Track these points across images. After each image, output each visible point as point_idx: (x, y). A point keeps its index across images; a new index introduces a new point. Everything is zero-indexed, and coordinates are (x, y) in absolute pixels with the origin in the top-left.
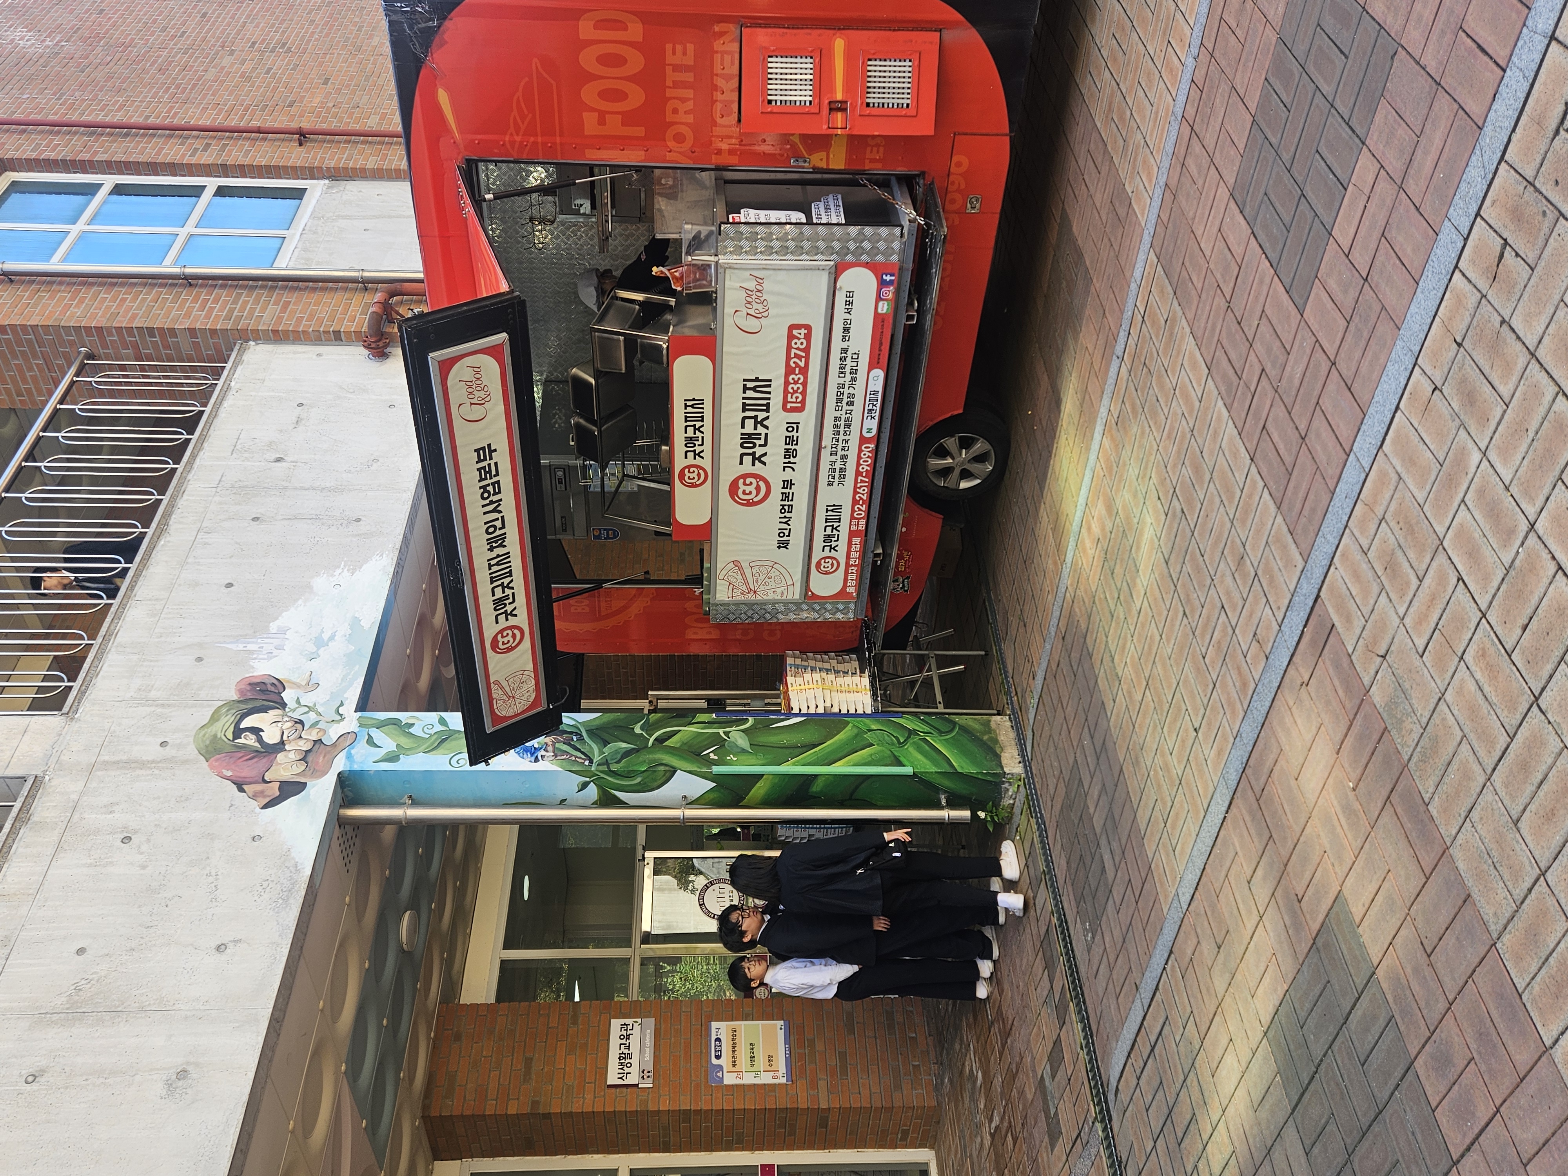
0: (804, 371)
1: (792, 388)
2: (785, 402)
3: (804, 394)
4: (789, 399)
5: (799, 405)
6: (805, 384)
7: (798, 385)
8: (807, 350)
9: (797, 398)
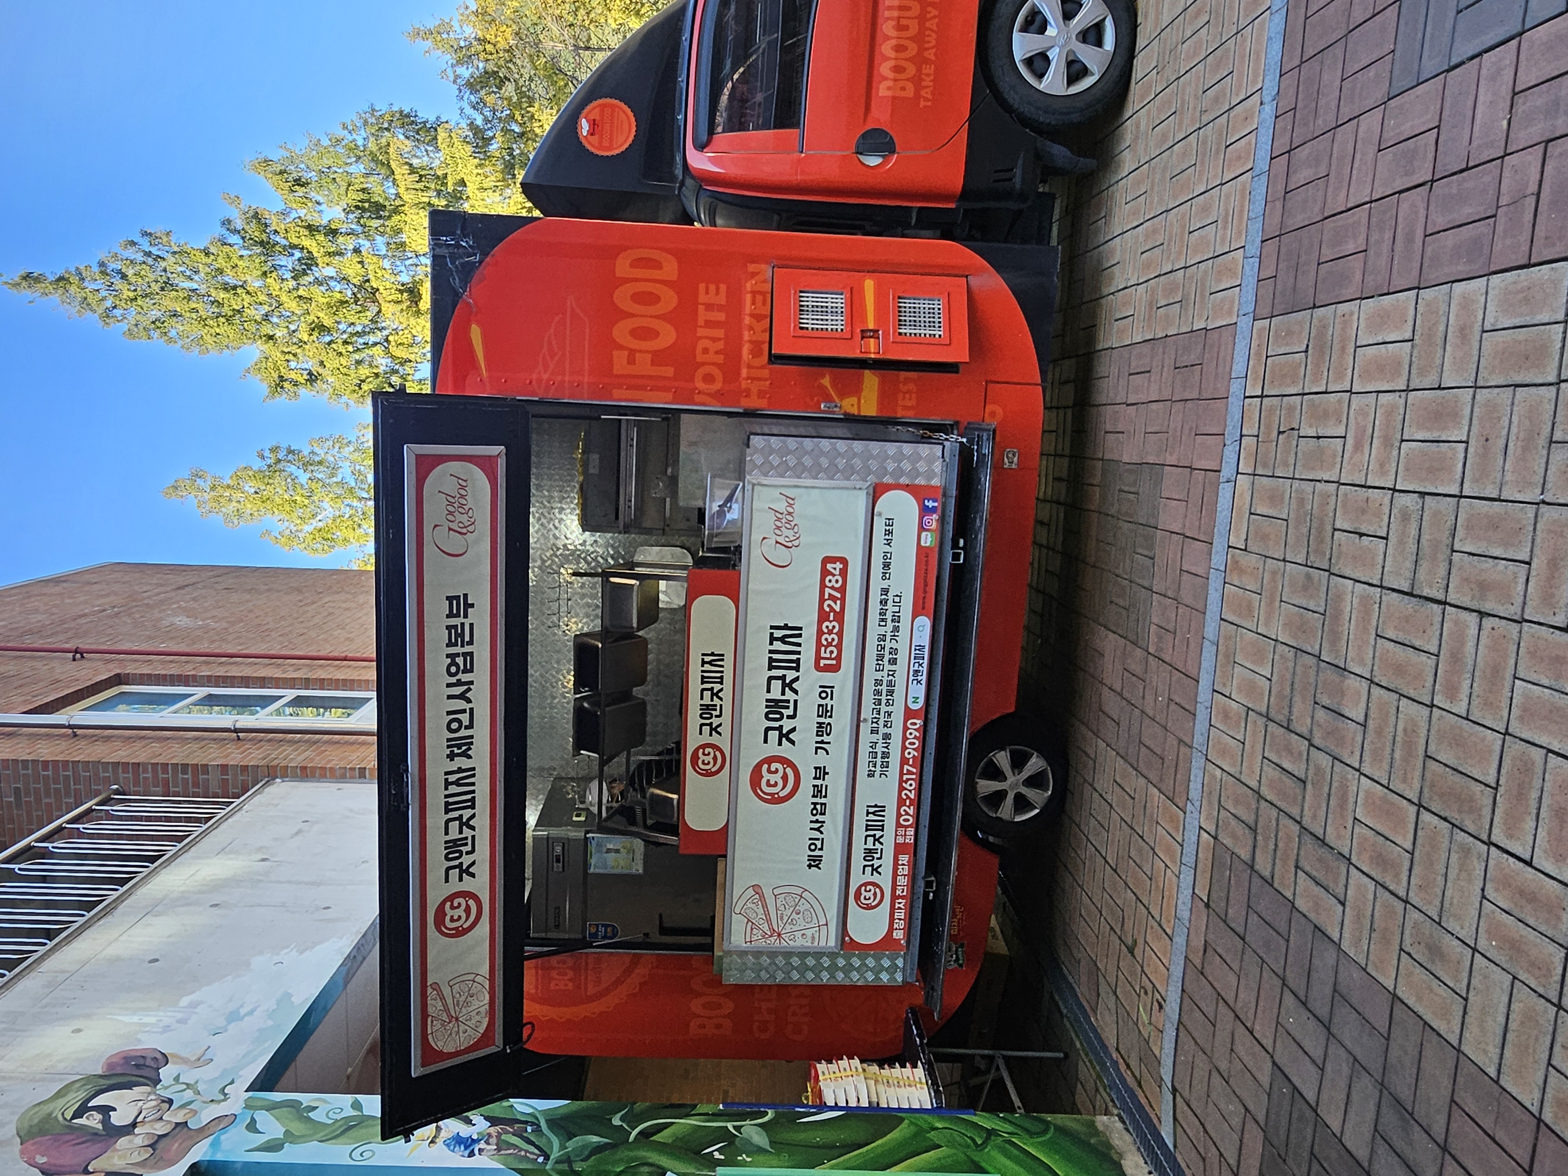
0: (840, 617)
1: (826, 639)
2: (818, 658)
3: (839, 647)
4: (823, 655)
5: (834, 662)
6: (840, 634)
7: (833, 636)
8: (843, 590)
9: (832, 652)
